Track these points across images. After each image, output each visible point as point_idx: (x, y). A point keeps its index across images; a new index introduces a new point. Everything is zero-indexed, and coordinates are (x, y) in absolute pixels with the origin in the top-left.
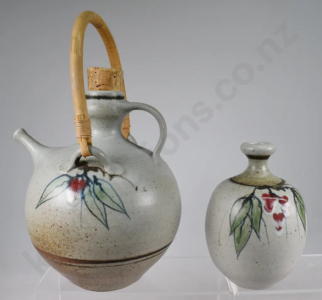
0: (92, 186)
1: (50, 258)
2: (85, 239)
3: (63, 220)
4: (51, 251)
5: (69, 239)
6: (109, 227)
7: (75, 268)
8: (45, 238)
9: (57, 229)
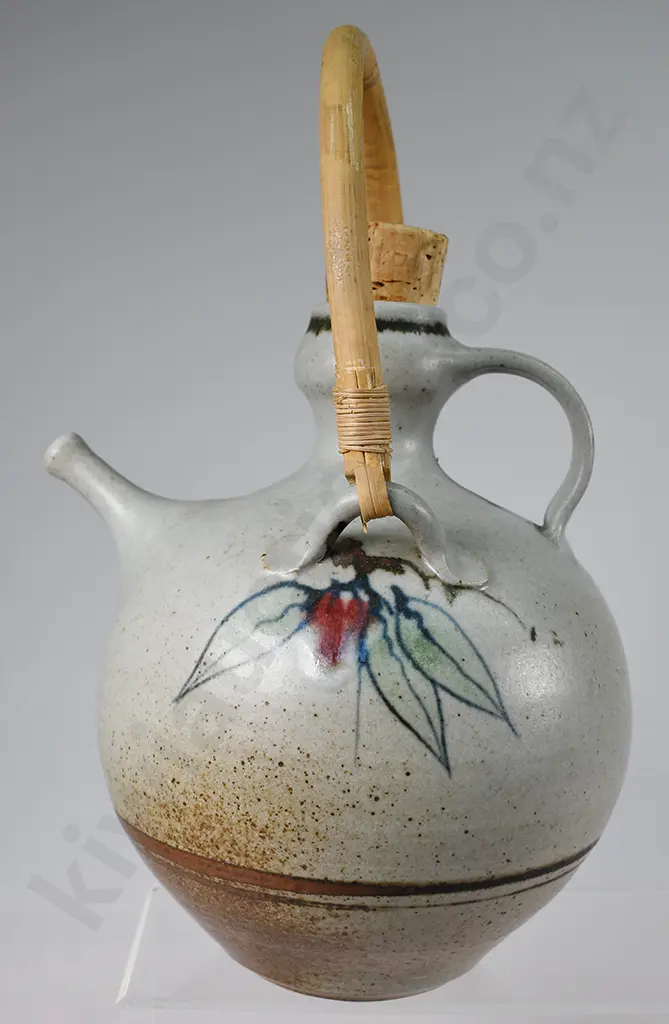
0: (391, 621)
1: (217, 880)
2: (369, 805)
3: (288, 740)
4: (229, 852)
5: (309, 806)
6: (452, 763)
7: (312, 911)
8: (211, 805)
9: (266, 772)
